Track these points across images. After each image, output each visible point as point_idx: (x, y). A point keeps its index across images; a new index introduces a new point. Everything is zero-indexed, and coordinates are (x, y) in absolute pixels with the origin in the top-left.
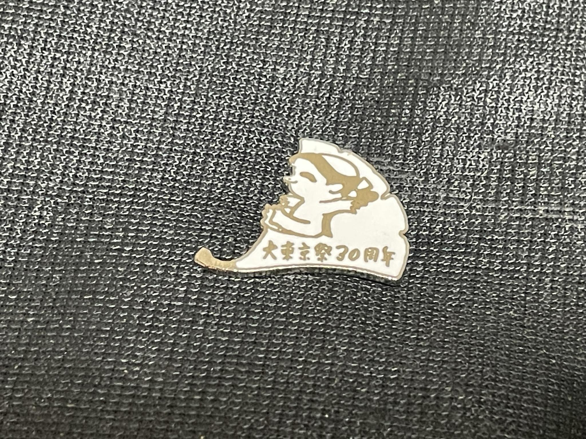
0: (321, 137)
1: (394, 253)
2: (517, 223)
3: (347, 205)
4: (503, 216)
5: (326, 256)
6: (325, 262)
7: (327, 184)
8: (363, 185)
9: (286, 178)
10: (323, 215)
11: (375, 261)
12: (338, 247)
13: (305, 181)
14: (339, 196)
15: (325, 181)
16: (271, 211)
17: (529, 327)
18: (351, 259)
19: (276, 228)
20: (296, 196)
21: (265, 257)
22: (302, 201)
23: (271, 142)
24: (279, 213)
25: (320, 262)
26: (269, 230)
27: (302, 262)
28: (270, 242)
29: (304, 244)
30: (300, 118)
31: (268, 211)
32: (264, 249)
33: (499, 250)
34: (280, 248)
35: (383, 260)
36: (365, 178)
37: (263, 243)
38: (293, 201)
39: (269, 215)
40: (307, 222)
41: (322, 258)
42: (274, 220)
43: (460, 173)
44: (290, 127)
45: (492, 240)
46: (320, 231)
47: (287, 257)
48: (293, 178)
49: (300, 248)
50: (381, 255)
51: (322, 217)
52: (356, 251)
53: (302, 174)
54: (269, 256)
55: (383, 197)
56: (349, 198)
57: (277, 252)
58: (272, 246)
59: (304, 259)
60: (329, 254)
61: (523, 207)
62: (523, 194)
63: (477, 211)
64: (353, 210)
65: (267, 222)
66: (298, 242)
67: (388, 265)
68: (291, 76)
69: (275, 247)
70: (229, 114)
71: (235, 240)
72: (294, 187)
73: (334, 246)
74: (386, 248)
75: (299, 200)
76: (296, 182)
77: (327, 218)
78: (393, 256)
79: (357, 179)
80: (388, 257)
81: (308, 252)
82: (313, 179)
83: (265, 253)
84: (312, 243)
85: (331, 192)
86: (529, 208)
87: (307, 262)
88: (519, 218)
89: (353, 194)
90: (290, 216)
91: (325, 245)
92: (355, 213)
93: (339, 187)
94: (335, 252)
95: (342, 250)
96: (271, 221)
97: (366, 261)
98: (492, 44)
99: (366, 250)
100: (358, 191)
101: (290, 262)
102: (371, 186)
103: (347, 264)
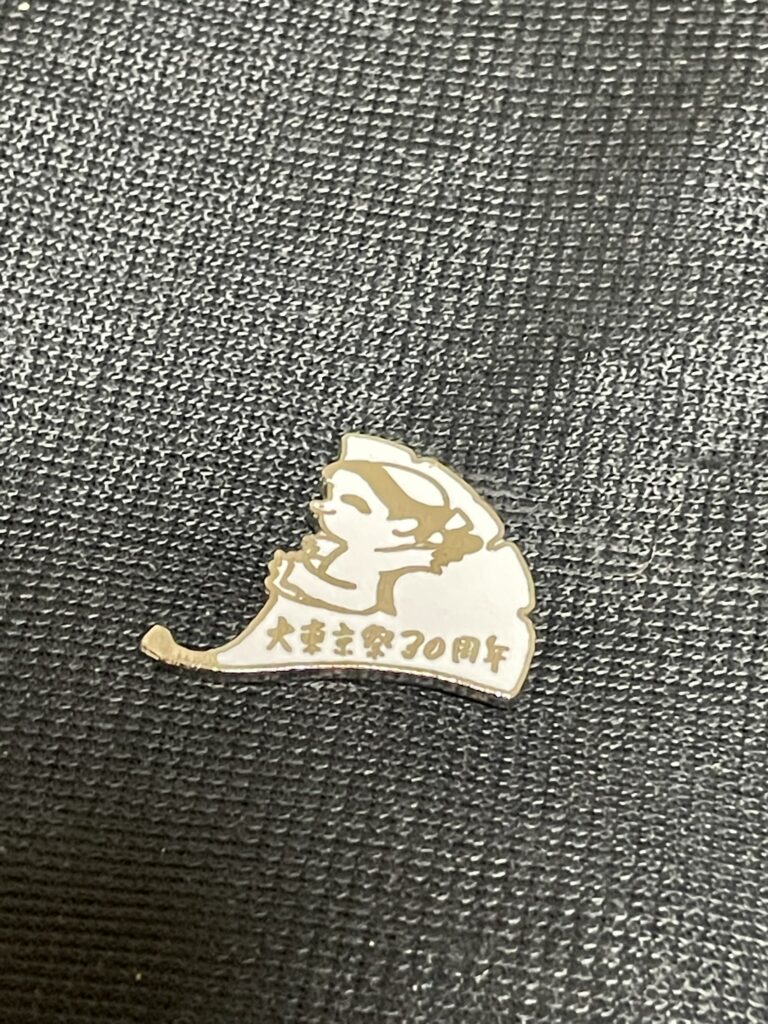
0: (382, 433)
1: (507, 649)
2: (733, 603)
3: (424, 557)
4: (707, 589)
5: (383, 648)
6: (380, 660)
7: (390, 518)
8: (455, 523)
9: (315, 505)
10: (381, 574)
11: (473, 661)
12: (406, 634)
13: (350, 511)
14: (411, 540)
15: (385, 512)
16: (285, 564)
17: (747, 794)
18: (428, 655)
19: (293, 594)
20: (331, 537)
21: (270, 647)
22: (343, 547)
23: (290, 438)
24: (299, 567)
25: (370, 660)
26: (280, 598)
27: (339, 658)
28: (281, 620)
29: (342, 625)
30: (345, 396)
31: (279, 562)
32: (270, 633)
33: (698, 651)
34: (298, 632)
35: (486, 660)
36: (458, 511)
37: (268, 620)
38: (326, 547)
39: (282, 569)
40: (349, 586)
41: (376, 653)
42: (291, 579)
43: (631, 508)
44: (326, 413)
45: (685, 632)
46: (372, 602)
47: (311, 649)
48: (327, 505)
49: (335, 633)
50: (483, 652)
51: (378, 577)
52: (439, 642)
53: (345, 498)
54: (279, 645)
55: (491, 547)
56: (428, 546)
57: (293, 639)
58: (284, 626)
59: (342, 653)
60: (389, 646)
61: (744, 575)
62: (743, 551)
63: (661, 577)
64: (435, 568)
65: (277, 582)
66: (332, 621)
67: (495, 669)
68: (333, 320)
69: (290, 630)
70: (215, 385)
71: (217, 614)
72: (329, 521)
73: (397, 631)
74: (494, 638)
75: (337, 546)
76: (333, 512)
77: (388, 579)
78: (505, 654)
79: (446, 511)
80: (496, 656)
81: (350, 640)
82: (365, 509)
83: (269, 640)
84: (358, 624)
85: (396, 533)
86: (756, 576)
87: (348, 658)
88: (737, 595)
89: (437, 538)
90: (321, 573)
91: (382, 629)
92: (440, 572)
93: (410, 524)
94: (401, 643)
95: (412, 639)
96: (283, 581)
97: (456, 660)
98: (698, 277)
99: (457, 641)
100: (445, 533)
101: (317, 657)
102: (469, 525)
103: (421, 665)
